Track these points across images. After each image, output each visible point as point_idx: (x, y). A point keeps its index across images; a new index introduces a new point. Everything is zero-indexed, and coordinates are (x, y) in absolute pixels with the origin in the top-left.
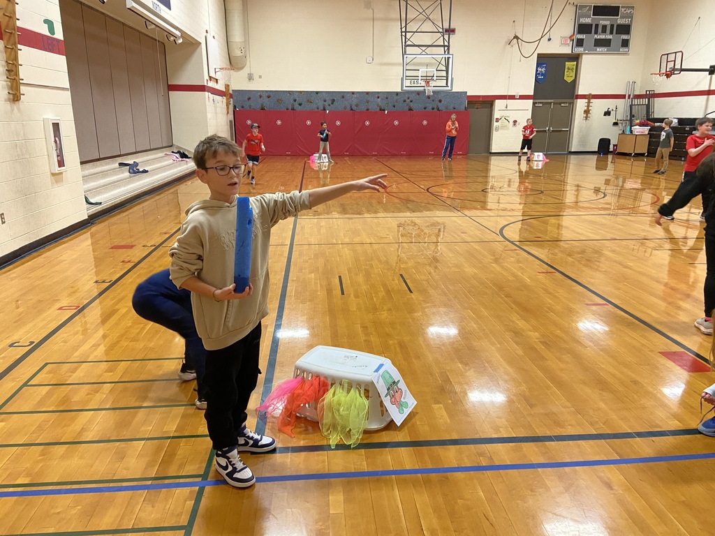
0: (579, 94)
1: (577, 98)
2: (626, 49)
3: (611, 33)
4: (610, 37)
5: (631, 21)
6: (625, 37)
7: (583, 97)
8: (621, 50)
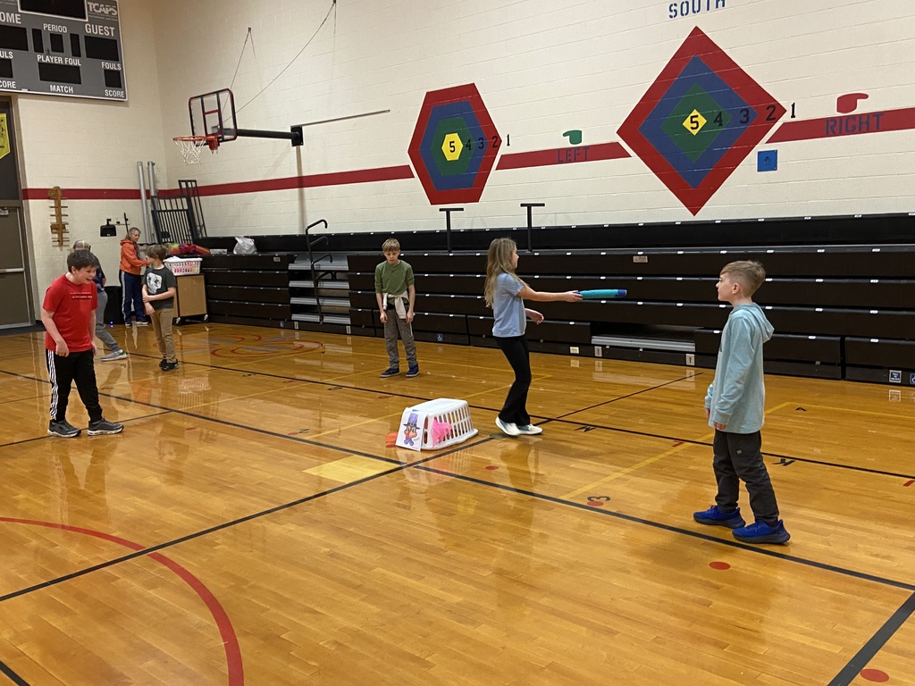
0: (29, 186)
1: (27, 198)
2: (119, 93)
3: (76, 54)
4: (75, 62)
5: (117, 31)
6: (109, 65)
7: (41, 194)
8: (108, 92)
